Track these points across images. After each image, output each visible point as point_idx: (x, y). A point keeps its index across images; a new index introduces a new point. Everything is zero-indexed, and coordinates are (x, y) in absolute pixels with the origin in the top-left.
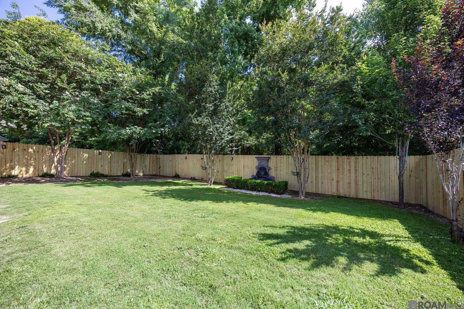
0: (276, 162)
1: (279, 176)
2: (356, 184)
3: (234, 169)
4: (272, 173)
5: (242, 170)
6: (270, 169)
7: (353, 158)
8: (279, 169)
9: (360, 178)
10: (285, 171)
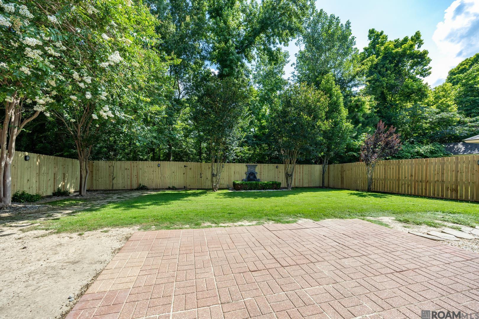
0: (261, 169)
1: (263, 178)
2: (303, 180)
3: (225, 175)
4: (258, 177)
5: (233, 176)
6: (256, 173)
7: (301, 165)
8: (262, 174)
9: (304, 177)
10: (266, 175)
